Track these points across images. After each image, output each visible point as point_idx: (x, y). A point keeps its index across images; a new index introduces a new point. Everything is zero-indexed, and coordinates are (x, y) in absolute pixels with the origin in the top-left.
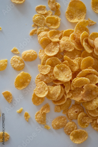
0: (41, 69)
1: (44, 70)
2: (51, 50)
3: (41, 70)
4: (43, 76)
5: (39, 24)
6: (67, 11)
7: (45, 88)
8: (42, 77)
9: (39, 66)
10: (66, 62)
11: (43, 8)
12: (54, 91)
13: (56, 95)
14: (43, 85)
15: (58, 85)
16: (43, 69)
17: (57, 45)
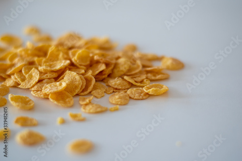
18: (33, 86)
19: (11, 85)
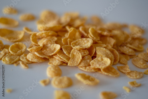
0: (74, 62)
1: (76, 59)
2: (52, 51)
3: (76, 63)
4: (83, 61)
5: (16, 59)
7: (99, 61)
8: (84, 63)
9: (70, 64)
10: (69, 41)
12: (103, 54)
13: (107, 53)
14: (94, 62)
15: (96, 50)
16: (74, 61)
18: (80, 63)
19: (59, 64)
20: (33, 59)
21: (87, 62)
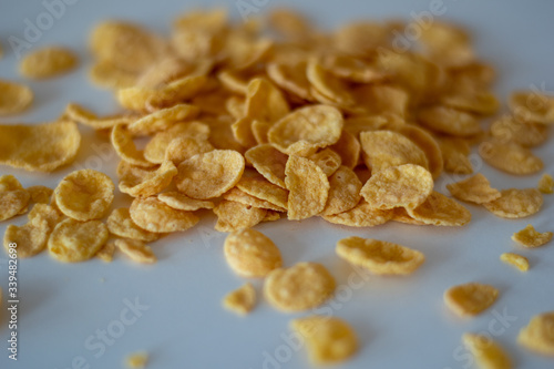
0: (308, 204)
1: (310, 191)
2: (215, 179)
3: (312, 204)
4: (336, 192)
5: (96, 234)
6: (28, 167)
7: (387, 181)
8: (340, 198)
9: (296, 213)
10: (258, 129)
11: (19, 233)
12: (392, 153)
13: (403, 146)
14: (375, 190)
15: (361, 145)
16: (304, 198)
17: (187, 166)
20: (161, 223)
21: (349, 193)
